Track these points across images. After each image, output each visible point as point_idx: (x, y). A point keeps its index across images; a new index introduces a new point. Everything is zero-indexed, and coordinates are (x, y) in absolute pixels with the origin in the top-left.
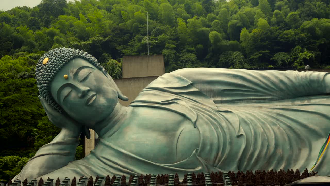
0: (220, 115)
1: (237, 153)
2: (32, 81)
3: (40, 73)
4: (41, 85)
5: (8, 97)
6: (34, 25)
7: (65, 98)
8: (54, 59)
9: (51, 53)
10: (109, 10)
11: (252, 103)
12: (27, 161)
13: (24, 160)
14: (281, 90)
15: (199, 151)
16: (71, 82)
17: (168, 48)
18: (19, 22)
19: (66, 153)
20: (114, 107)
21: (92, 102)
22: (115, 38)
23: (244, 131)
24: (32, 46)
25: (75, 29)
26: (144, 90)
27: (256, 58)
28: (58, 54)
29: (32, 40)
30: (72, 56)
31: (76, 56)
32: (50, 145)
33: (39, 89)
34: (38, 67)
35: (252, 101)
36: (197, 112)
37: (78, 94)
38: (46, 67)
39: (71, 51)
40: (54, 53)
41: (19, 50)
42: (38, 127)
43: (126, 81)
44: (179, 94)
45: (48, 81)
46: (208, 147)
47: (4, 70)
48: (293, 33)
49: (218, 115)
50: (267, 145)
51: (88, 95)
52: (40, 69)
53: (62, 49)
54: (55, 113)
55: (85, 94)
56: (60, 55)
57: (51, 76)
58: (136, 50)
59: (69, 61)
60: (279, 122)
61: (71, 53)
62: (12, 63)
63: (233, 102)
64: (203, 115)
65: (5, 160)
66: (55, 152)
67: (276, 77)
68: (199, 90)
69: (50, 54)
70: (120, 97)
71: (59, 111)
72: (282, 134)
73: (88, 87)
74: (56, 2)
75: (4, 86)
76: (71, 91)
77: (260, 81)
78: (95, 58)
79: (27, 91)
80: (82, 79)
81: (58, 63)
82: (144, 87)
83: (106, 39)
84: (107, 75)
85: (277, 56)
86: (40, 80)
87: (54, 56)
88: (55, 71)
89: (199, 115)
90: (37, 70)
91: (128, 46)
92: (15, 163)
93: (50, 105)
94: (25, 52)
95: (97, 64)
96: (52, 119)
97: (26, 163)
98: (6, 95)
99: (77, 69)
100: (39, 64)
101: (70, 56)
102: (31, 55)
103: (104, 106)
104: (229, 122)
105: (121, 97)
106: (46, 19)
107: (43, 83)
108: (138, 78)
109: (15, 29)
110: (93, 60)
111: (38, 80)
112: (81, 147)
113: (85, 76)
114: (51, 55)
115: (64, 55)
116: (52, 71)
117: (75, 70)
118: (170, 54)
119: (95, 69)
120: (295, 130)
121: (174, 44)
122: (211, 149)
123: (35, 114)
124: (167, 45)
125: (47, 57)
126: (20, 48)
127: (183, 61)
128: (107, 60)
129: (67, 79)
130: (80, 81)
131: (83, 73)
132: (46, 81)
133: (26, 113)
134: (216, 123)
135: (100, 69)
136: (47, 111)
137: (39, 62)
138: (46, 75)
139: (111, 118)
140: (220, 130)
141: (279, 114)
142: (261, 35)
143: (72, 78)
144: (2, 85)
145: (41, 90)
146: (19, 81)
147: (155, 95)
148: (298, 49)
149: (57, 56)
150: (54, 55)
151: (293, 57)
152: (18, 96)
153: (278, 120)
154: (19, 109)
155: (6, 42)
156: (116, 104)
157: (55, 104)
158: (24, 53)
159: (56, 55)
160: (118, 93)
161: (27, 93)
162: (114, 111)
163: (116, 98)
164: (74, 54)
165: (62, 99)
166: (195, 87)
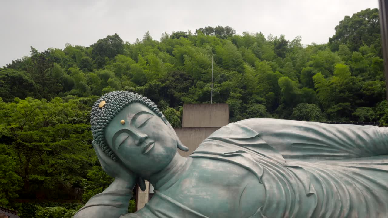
0: (288, 170)
1: (306, 214)
2: (84, 127)
3: (95, 117)
4: (96, 130)
5: (57, 143)
6: (85, 66)
7: (120, 145)
8: (111, 103)
9: (108, 96)
10: (170, 52)
11: (325, 160)
12: (75, 213)
13: (71, 212)
14: (359, 147)
15: (264, 209)
16: (128, 127)
17: (233, 97)
18: (70, 63)
19: (118, 205)
20: (173, 157)
21: (149, 151)
22: (174, 84)
23: (315, 190)
24: (84, 89)
25: (131, 73)
26: (206, 140)
27: (335, 112)
28: (116, 97)
29: (84, 83)
30: (130, 100)
31: (134, 100)
32: (101, 195)
33: (93, 135)
34: (93, 111)
35: (325, 157)
36: (263, 166)
37: (134, 141)
38: (102, 111)
39: (129, 94)
40: (111, 96)
41: (68, 93)
42: (88, 177)
43: (186, 131)
44: (244, 146)
45: (103, 126)
46: (274, 206)
47: (54, 113)
48: (379, 85)
49: (286, 171)
50: (340, 206)
51: (145, 142)
52: (96, 113)
53: (120, 92)
54: (109, 161)
55: (141, 141)
56: (117, 99)
57: (107, 120)
58: (197, 98)
59: (127, 105)
60: (355, 182)
61: (129, 97)
62: (63, 106)
63: (304, 157)
64: (270, 170)
65: (51, 211)
66: (107, 202)
67: (354, 132)
68: (266, 143)
69: (106, 98)
70: (179, 147)
71: (113, 158)
72: (358, 194)
73: (146, 134)
74: (111, 42)
75: (53, 131)
76: (128, 137)
77: (336, 135)
78: (155, 104)
79: (77, 138)
80: (140, 125)
81: (115, 107)
82: (206, 138)
83: (164, 84)
84: (166, 122)
85: (360, 111)
86: (95, 125)
87: (111, 100)
88: (112, 115)
89: (266, 170)
90: (93, 113)
91: (188, 94)
92: (61, 215)
93: (104, 151)
94: (75, 96)
95: (157, 110)
96: (105, 167)
97: (73, 215)
98: (54, 141)
99: (135, 115)
100: (95, 108)
101: (128, 101)
102: (81, 99)
103: (162, 155)
104: (299, 179)
105: (181, 147)
106: (99, 60)
107: (98, 127)
108: (200, 128)
109: (66, 71)
110: (152, 105)
111: (93, 124)
112: (133, 202)
113: (143, 122)
114: (108, 98)
115: (122, 99)
116: (108, 115)
117: (133, 115)
118: (235, 104)
119: (154, 115)
120: (373, 191)
121: (240, 93)
122: (278, 208)
123: (84, 163)
124: (232, 93)
125: (104, 100)
126: (69, 90)
127: (251, 112)
128: (164, 108)
129: (123, 124)
130: (138, 127)
131: (141, 119)
132: (102, 126)
133: (74, 161)
134: (284, 179)
135: (160, 116)
136: (100, 158)
137: (95, 105)
138: (102, 119)
139: (169, 169)
140: (288, 187)
141: (355, 173)
142: (341, 86)
143: (130, 123)
144: (51, 129)
145: (96, 135)
146: (69, 127)
147: (218, 146)
148: (385, 104)
149: (114, 100)
150: (111, 98)
151: (378, 113)
152: (67, 142)
153: (354, 179)
154: (68, 156)
155: (55, 84)
156: (174, 154)
157: (109, 151)
158: (73, 96)
159: (114, 98)
160: (177, 143)
161: (77, 140)
162: (172, 162)
163: (176, 147)
164: (133, 98)
165: (117, 145)
166: (262, 139)
